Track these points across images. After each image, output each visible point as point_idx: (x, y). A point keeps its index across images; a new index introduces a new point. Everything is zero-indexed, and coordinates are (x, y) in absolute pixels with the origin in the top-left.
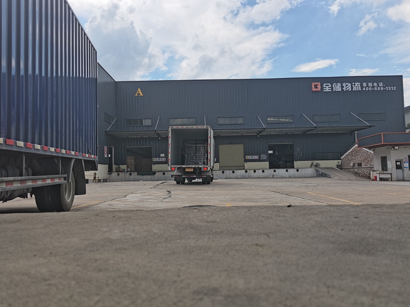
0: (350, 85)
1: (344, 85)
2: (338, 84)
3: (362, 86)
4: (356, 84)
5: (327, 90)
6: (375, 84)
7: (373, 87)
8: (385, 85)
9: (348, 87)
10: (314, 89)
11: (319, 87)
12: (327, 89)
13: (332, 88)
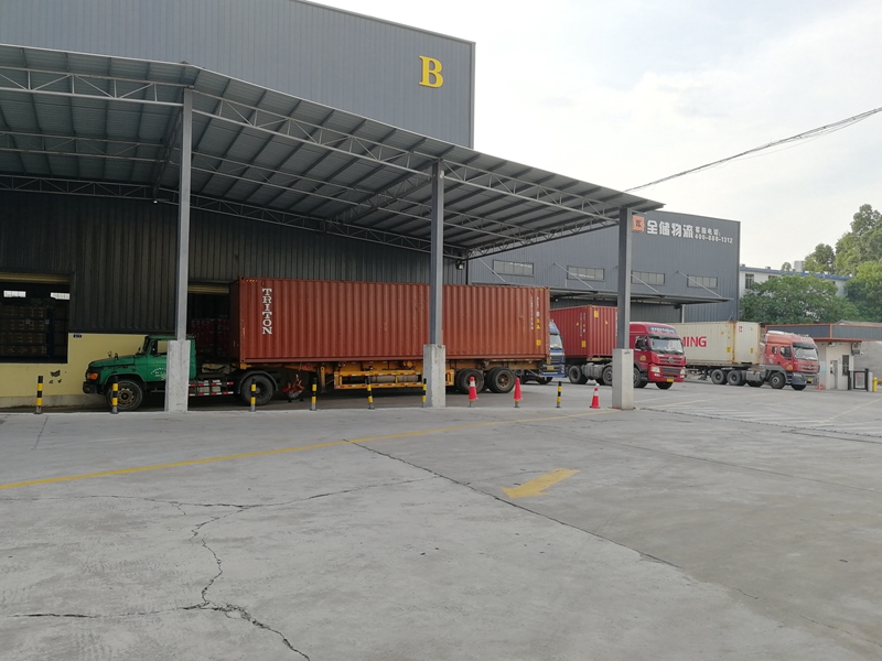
0: (680, 227)
1: (673, 225)
2: (667, 224)
3: (694, 229)
4: (688, 226)
5: (652, 232)
6: (710, 231)
7: (707, 235)
8: (722, 234)
9: (677, 230)
10: (636, 228)
11: (642, 224)
12: (652, 230)
13: (658, 228)
